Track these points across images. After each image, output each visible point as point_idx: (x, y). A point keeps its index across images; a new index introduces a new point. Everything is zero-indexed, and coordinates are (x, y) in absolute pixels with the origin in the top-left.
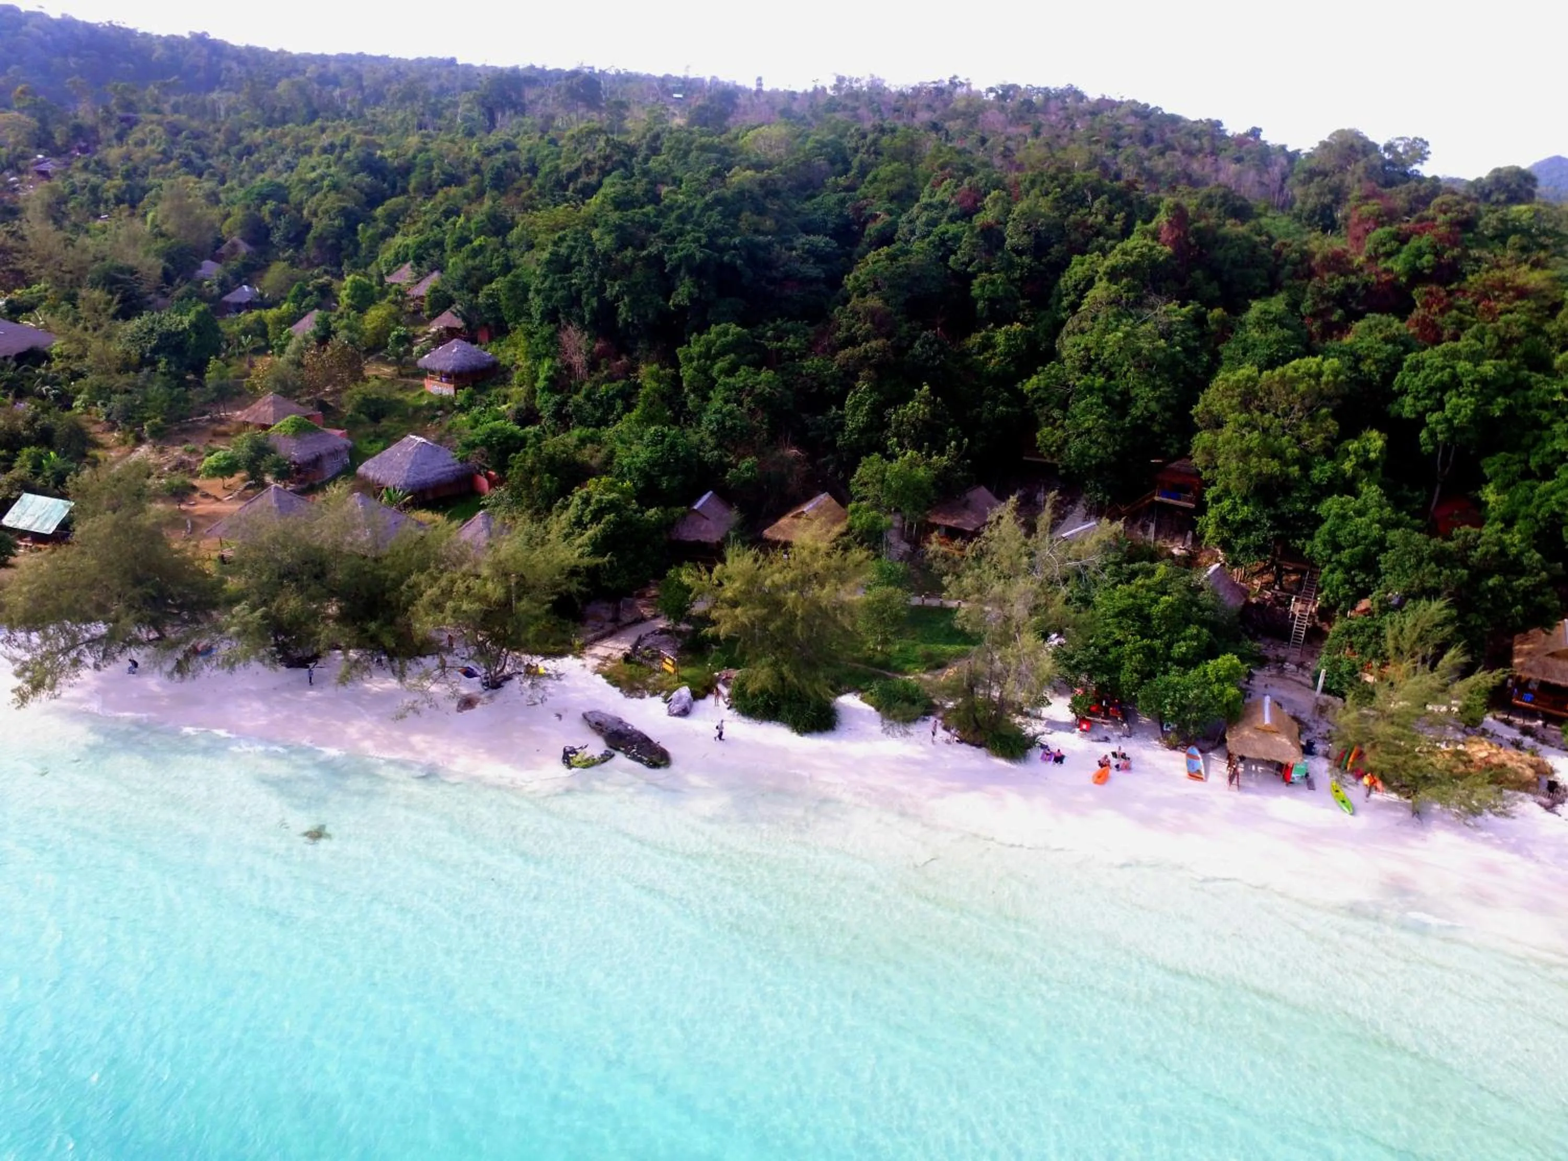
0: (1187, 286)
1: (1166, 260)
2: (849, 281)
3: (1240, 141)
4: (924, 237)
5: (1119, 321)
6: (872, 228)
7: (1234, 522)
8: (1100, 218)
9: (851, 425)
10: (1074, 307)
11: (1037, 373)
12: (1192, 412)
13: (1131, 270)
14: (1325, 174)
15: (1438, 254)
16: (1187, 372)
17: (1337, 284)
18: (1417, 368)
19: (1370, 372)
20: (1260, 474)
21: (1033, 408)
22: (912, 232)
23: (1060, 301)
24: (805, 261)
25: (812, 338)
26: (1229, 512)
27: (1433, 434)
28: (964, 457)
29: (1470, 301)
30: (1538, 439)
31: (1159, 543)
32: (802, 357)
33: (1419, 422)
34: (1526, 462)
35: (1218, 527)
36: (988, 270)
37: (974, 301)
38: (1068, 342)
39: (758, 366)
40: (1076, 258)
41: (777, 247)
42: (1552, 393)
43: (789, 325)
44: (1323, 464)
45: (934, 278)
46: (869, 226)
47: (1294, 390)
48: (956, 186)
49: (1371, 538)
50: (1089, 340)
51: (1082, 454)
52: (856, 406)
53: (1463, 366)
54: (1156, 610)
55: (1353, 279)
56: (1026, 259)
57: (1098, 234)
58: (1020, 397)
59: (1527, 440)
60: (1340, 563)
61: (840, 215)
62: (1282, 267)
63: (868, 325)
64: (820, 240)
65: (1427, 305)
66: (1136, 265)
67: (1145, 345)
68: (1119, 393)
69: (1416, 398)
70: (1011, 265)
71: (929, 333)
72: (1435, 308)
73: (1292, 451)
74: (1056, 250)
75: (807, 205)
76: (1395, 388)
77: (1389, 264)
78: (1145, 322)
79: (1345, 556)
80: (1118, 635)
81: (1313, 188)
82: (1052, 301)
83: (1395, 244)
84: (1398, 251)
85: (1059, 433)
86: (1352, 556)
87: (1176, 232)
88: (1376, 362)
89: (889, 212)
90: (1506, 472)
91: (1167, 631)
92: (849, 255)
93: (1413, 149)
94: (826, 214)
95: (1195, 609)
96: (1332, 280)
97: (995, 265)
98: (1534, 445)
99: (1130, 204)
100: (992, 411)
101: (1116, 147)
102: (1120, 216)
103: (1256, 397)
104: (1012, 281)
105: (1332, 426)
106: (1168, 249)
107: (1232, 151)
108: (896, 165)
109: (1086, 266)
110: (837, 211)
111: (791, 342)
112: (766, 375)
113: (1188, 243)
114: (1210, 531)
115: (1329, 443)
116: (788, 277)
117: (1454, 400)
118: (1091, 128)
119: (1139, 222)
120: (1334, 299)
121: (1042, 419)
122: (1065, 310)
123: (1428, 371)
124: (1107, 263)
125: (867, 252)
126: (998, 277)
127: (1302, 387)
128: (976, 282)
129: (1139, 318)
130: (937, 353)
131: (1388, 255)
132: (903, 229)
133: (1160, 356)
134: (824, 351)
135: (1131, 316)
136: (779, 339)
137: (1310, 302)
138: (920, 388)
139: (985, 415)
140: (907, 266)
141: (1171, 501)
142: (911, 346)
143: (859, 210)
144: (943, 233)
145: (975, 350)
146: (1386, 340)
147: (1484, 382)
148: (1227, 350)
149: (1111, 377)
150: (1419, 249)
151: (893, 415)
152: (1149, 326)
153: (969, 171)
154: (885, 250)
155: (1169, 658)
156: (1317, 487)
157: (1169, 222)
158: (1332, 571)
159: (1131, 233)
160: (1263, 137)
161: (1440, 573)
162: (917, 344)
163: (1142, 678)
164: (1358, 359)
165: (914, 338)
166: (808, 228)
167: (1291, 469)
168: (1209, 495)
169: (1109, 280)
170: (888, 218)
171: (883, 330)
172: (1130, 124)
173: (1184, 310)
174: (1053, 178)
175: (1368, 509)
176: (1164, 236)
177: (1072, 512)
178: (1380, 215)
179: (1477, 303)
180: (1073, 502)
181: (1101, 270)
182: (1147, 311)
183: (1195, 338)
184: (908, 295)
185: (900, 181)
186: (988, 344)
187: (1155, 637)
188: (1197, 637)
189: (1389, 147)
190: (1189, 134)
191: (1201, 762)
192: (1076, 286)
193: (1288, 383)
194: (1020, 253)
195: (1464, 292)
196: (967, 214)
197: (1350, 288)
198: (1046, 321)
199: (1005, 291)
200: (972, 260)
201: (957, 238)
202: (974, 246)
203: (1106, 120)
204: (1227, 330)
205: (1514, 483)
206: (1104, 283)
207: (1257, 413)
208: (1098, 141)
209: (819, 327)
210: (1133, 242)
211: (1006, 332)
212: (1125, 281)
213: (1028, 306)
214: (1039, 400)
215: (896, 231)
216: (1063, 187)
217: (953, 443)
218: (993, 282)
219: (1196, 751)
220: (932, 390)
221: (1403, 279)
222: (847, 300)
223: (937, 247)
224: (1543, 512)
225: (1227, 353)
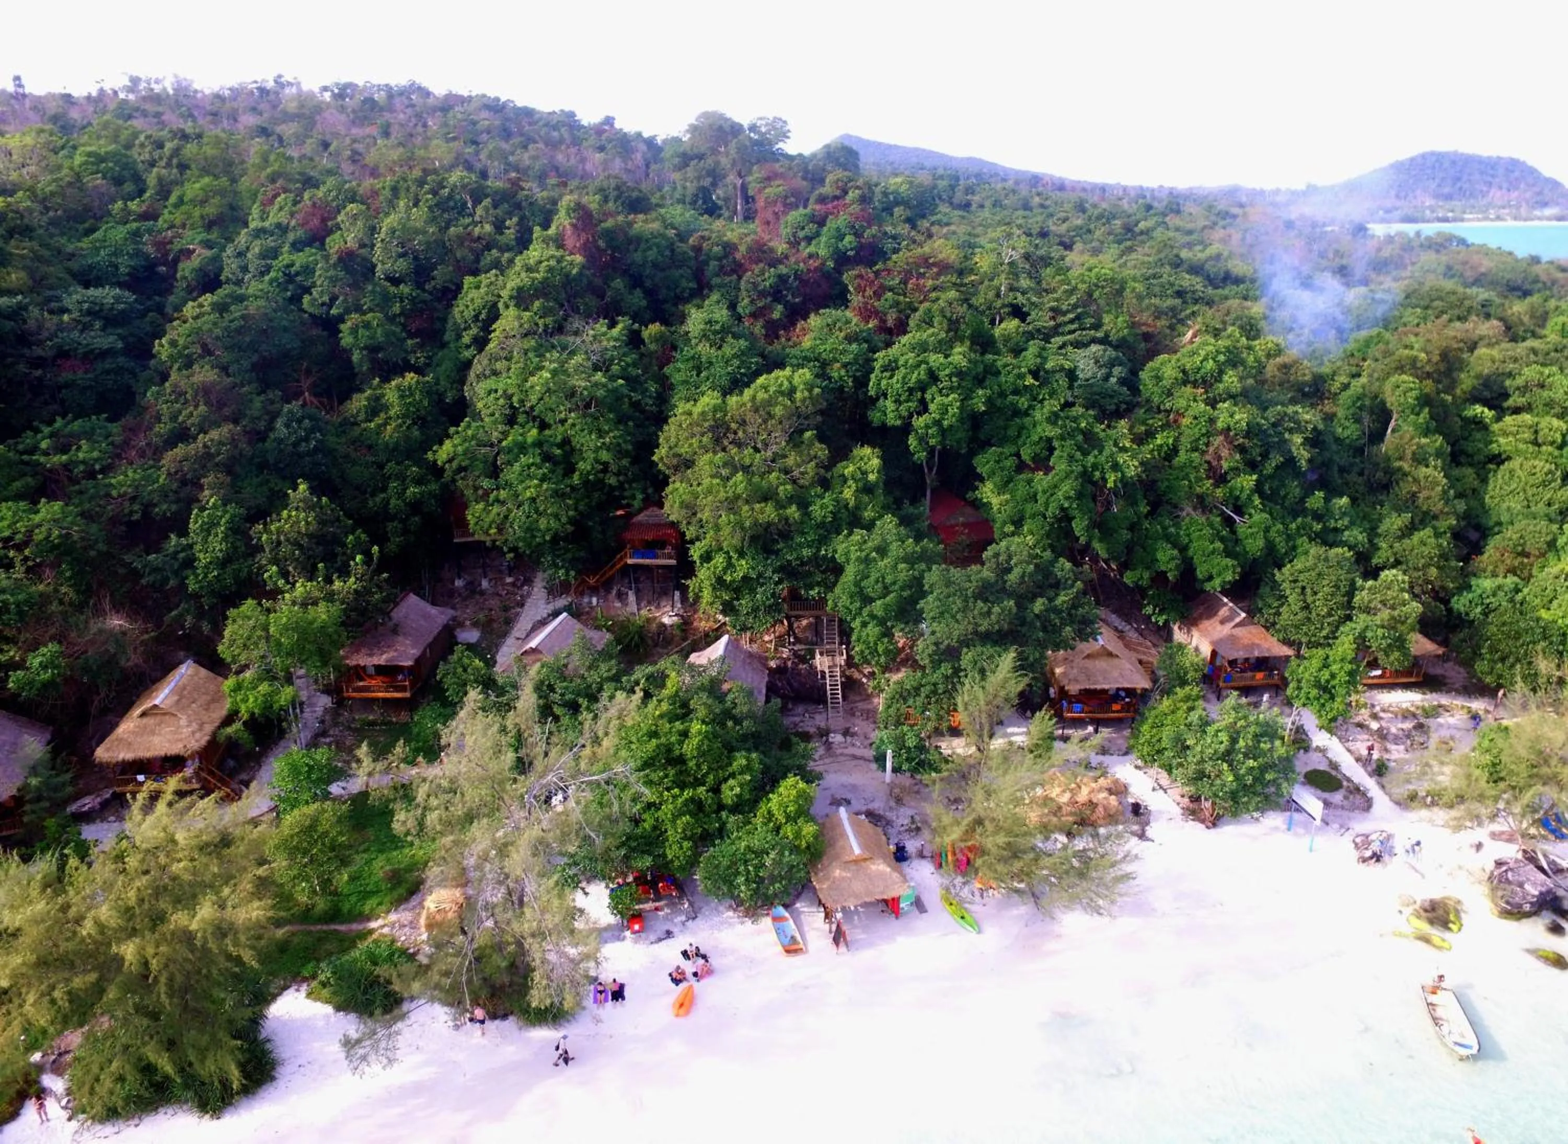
0: (607, 299)
1: (580, 274)
2: (162, 348)
3: (598, 130)
4: (262, 274)
5: (541, 356)
6: (187, 269)
7: (733, 581)
8: (488, 228)
9: (203, 559)
10: (481, 343)
11: (449, 436)
12: (655, 458)
13: (542, 290)
14: (701, 157)
15: (858, 235)
16: (636, 405)
17: (769, 278)
18: (891, 368)
19: (841, 378)
20: (756, 523)
21: (454, 481)
22: (245, 269)
23: (459, 337)
24: (86, 327)
25: (118, 439)
26: (725, 570)
27: (922, 440)
28: (379, 571)
29: (897, 281)
30: (1022, 428)
31: (644, 612)
32: (105, 470)
33: (906, 428)
34: (1018, 455)
35: (714, 589)
36: (358, 309)
37: (348, 352)
38: (481, 388)
39: (32, 497)
40: (468, 280)
41: (35, 312)
42: (1021, 376)
43: (77, 425)
44: (822, 497)
45: (285, 329)
46: (181, 266)
47: (770, 416)
48: (295, 203)
49: (900, 583)
50: (507, 382)
51: (531, 530)
52: (208, 529)
53: (935, 359)
54: (689, 748)
55: (782, 269)
56: (405, 289)
57: (488, 247)
58: (437, 471)
59: (1012, 432)
60: (872, 616)
61: (138, 253)
62: (706, 263)
63: (202, 408)
64: (107, 295)
65: (860, 290)
66: (545, 282)
67: (579, 383)
68: (560, 446)
69: (898, 402)
70: (387, 299)
71: (294, 406)
72: (869, 292)
73: (786, 489)
74: (441, 274)
75: (85, 243)
76: (872, 393)
77: (812, 249)
78: (573, 353)
79: (878, 607)
80: (649, 794)
81: (690, 172)
82: (448, 336)
83: (813, 227)
84: (818, 235)
85: (496, 509)
86: (886, 607)
87: (584, 236)
88: (845, 366)
89: (208, 245)
90: (1002, 469)
91: (710, 769)
92: (160, 309)
93: (775, 128)
94: (115, 254)
95: (730, 724)
96: (762, 272)
97: (366, 303)
98: (1019, 436)
99: (518, 206)
100: (401, 494)
101: (475, 143)
102: (512, 222)
103: (728, 429)
104: (392, 319)
105: (821, 451)
106: (579, 259)
107: (592, 140)
108: (207, 180)
109: (483, 290)
110: (130, 248)
111: (85, 452)
112: (49, 510)
113: (598, 248)
114: (707, 595)
115: (822, 471)
116: (63, 354)
117: (938, 399)
118: (446, 125)
119: (537, 229)
120: (769, 294)
121: (469, 492)
122: (468, 347)
123: (903, 371)
124: (510, 285)
125: (184, 303)
126: (374, 318)
127: (778, 411)
128: (345, 327)
129: (564, 348)
130: (312, 430)
131: (809, 240)
132: (230, 267)
133: (601, 393)
134: (142, 454)
135: (553, 347)
136: (65, 450)
137: (746, 301)
138: (295, 489)
139: (393, 502)
140: (243, 317)
141: (647, 561)
142: (271, 428)
143: (162, 245)
144: (288, 266)
145: (362, 416)
146: (850, 339)
147: (960, 373)
148: (678, 371)
149: (543, 426)
150: (838, 229)
151: (263, 534)
152: (578, 359)
153: (310, 182)
154: (207, 299)
155: (721, 807)
156: (822, 525)
157: (574, 226)
158: (864, 625)
159: (530, 241)
160: (617, 125)
161: (989, 613)
162: (279, 423)
163: (696, 846)
164: (824, 364)
165: (274, 416)
166: (88, 279)
167: (789, 511)
168: (695, 553)
169: (517, 306)
170: (208, 253)
171: (227, 411)
172: (485, 119)
173: (615, 332)
174: (421, 183)
175: (888, 545)
176: (570, 242)
177: (529, 594)
178: (786, 197)
179: (905, 282)
180: (529, 581)
181: (505, 294)
182: (571, 339)
183: (635, 365)
184: (255, 358)
185: (216, 200)
186: (376, 407)
187: (699, 782)
188: (747, 769)
189: (753, 128)
190: (546, 125)
191: (791, 922)
192: (476, 318)
193: (763, 409)
194: (395, 281)
195: (889, 271)
196: (317, 238)
197: (782, 279)
198: (447, 365)
199: (387, 334)
200: (333, 299)
201: (308, 270)
202: (333, 281)
203: (459, 116)
204: (669, 348)
205: (1010, 480)
206: (512, 312)
207: (734, 450)
208: (454, 139)
209: (129, 419)
210: (534, 253)
211: (398, 387)
212: (537, 304)
213: (421, 346)
214: (461, 469)
215: (221, 269)
216: (435, 193)
217: (359, 558)
218: (367, 325)
219: (781, 911)
220: (312, 490)
221: (831, 264)
222: (165, 377)
223: (283, 287)
224: (1052, 510)
225: (677, 378)
